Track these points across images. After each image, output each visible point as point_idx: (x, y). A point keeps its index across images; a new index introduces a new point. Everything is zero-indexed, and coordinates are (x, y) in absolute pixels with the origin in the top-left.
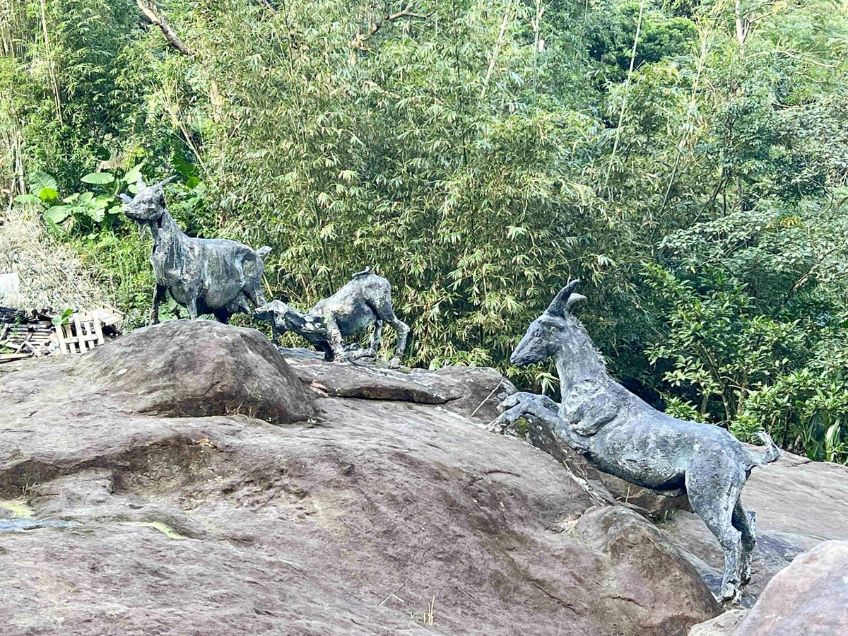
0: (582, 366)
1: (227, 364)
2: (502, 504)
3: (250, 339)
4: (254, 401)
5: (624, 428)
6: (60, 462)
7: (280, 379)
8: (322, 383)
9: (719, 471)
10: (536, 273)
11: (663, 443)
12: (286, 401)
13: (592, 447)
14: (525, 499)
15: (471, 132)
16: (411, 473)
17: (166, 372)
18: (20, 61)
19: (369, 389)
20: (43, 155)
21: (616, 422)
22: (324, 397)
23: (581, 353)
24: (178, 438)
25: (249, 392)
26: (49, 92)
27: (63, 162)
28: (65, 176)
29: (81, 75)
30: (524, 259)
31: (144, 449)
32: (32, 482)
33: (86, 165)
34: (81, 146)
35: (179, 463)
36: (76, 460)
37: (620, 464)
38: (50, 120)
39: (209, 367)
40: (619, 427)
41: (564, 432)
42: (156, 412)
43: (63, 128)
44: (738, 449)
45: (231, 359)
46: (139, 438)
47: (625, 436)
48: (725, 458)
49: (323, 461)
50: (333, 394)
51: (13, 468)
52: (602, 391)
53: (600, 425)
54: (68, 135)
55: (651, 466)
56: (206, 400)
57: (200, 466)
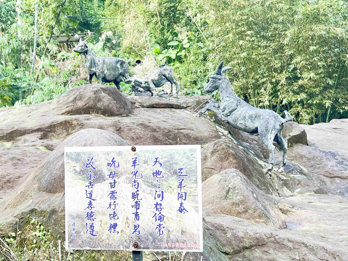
0: (226, 92)
1: (92, 97)
2: (178, 139)
3: (104, 89)
4: (100, 109)
5: (238, 113)
6: (26, 130)
7: (113, 102)
8: (140, 103)
9: (268, 125)
10: (323, 63)
11: (251, 117)
12: (114, 109)
13: (229, 120)
14: (190, 137)
15: (296, 12)
16: (143, 130)
17: (73, 101)
18: (146, 5)
19: (156, 104)
20: (155, 37)
21: (236, 110)
22: (139, 108)
23: (226, 87)
24: (66, 121)
25: (99, 106)
26: (156, 15)
27: (162, 39)
28: (163, 44)
29: (166, 7)
30: (317, 58)
31: (54, 125)
32: (16, 136)
33: (169, 39)
34: (167, 32)
35: (65, 129)
36: (32, 129)
37: (238, 125)
38: (156, 24)
39: (86, 99)
40: (237, 112)
41: (220, 115)
42: (66, 114)
43: (161, 27)
44: (276, 117)
45: (94, 96)
46: (54, 122)
47: (239, 115)
48: (270, 121)
49: (111, 127)
50: (143, 107)
51: (10, 132)
52: (232, 100)
53: (231, 112)
54: (163, 29)
55: (247, 125)
56: (83, 109)
57: (72, 130)
